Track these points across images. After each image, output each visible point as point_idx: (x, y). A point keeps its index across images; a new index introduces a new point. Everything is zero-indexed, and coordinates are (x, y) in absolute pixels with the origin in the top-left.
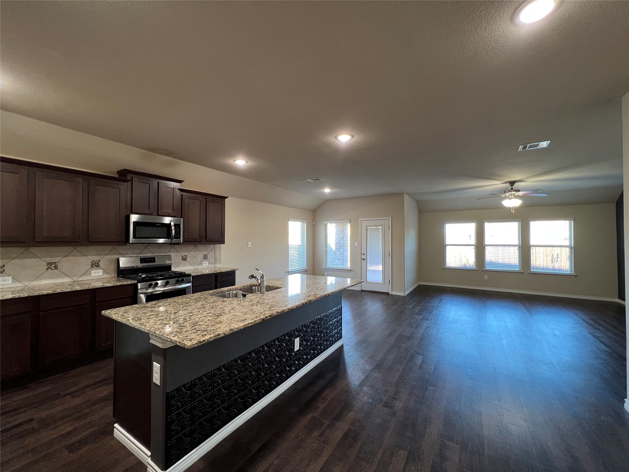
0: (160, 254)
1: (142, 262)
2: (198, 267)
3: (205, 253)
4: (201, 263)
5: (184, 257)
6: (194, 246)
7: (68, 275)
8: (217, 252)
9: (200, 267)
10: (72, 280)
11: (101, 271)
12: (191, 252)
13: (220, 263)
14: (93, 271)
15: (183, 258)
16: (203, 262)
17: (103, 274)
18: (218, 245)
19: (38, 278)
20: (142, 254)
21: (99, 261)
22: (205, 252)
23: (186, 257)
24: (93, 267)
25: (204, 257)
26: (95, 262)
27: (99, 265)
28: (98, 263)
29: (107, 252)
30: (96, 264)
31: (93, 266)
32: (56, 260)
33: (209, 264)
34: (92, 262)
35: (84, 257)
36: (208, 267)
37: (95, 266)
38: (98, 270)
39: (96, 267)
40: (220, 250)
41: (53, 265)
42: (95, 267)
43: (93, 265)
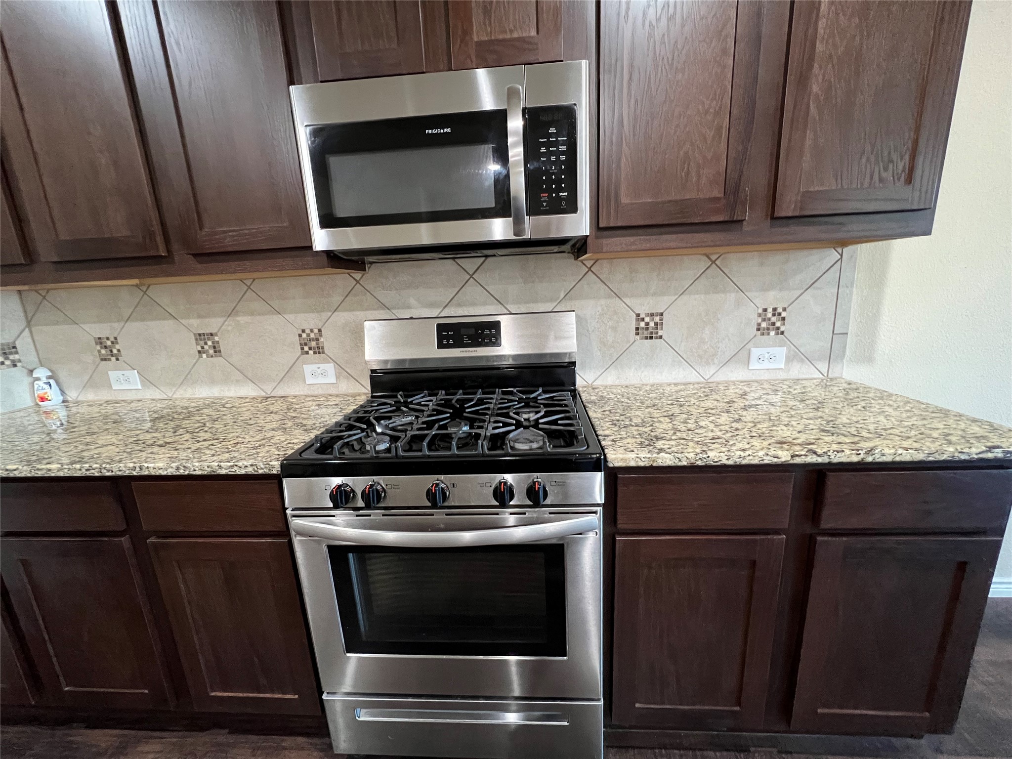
0: (532, 305)
1: (445, 342)
2: (721, 377)
3: (772, 299)
4: (741, 356)
5: (647, 319)
6: (704, 263)
7: (250, 375)
8: (856, 298)
9: (735, 374)
10: (263, 394)
11: (330, 367)
12: (685, 297)
13: (867, 357)
14: (308, 369)
15: (642, 324)
16: (756, 352)
17: (337, 378)
18: (864, 250)
19: (187, 379)
20: (459, 305)
21: (320, 330)
22: (772, 294)
23: (657, 319)
24: (307, 353)
25: (764, 325)
26: (308, 335)
27: (323, 348)
28: (317, 340)
29: (337, 299)
30: (313, 344)
31: (306, 348)
32: (212, 325)
33: (789, 360)
34: (300, 336)
35: (277, 318)
36: (782, 375)
37: (310, 349)
38: (322, 366)
39: (315, 353)
40: (878, 281)
41: (210, 343)
42: (311, 352)
43: (306, 344)
